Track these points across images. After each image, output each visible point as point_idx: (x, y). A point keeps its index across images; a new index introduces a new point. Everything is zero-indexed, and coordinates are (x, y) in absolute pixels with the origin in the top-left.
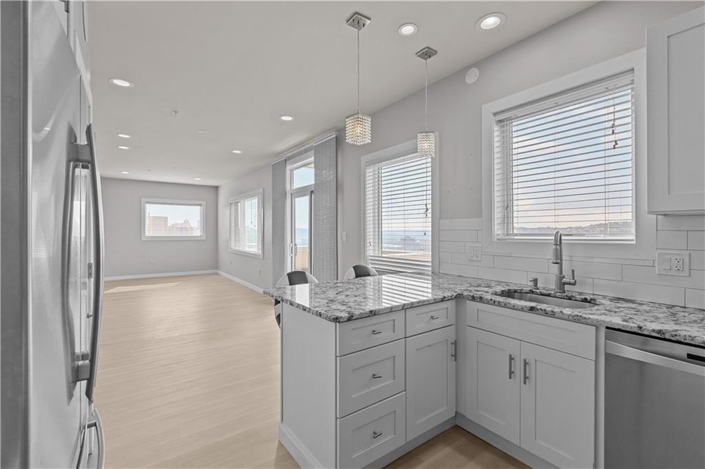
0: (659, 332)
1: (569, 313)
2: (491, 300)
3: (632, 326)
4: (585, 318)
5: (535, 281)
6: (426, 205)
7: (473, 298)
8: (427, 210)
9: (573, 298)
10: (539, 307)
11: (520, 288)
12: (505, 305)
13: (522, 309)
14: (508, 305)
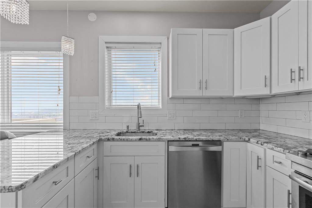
0: (185, 138)
1: (156, 138)
2: (119, 139)
3: (177, 138)
4: (162, 139)
5: (128, 127)
6: (59, 87)
7: (108, 140)
8: (60, 90)
9: (144, 132)
10: (143, 138)
11: (122, 131)
12: (127, 140)
13: (136, 140)
14: (129, 140)
